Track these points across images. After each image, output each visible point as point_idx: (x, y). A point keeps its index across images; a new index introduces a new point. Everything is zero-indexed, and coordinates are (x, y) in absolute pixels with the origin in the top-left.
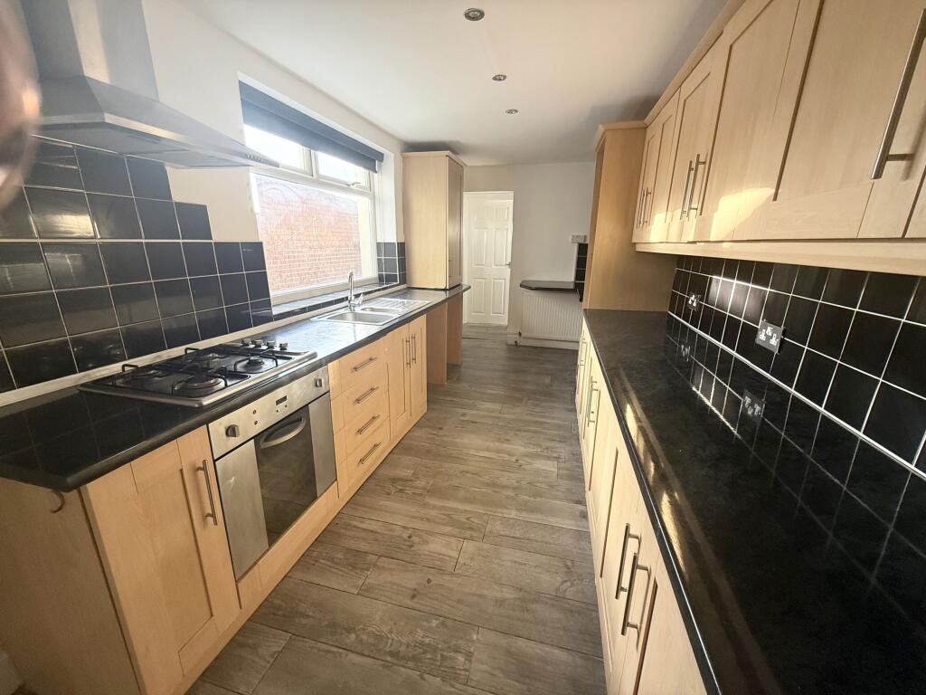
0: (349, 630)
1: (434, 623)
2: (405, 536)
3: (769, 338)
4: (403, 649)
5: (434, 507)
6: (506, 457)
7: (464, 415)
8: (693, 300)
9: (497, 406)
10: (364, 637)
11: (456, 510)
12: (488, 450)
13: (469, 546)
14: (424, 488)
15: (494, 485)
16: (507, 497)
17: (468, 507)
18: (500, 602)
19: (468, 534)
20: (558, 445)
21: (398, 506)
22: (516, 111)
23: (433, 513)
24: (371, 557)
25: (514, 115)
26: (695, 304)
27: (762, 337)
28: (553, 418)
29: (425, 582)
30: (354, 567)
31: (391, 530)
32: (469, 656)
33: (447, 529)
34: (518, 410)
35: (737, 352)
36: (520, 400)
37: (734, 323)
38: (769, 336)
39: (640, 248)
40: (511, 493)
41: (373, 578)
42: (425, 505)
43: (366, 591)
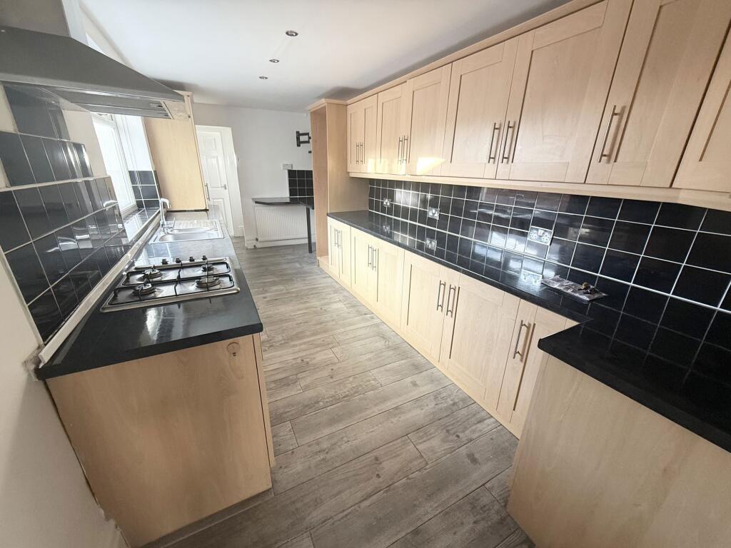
0: (318, 402)
1: (351, 379)
2: (299, 361)
3: (434, 214)
4: (347, 393)
5: (300, 344)
6: (315, 309)
7: (265, 298)
8: (387, 202)
9: (281, 287)
10: (327, 400)
11: (313, 340)
12: (299, 310)
13: (335, 350)
14: (283, 340)
15: (321, 323)
16: (333, 325)
17: (319, 337)
18: (370, 359)
19: (330, 346)
20: (333, 295)
21: (279, 353)
22: (266, 78)
23: (303, 346)
24: (291, 377)
25: (264, 80)
26: (388, 204)
27: (430, 214)
28: (320, 284)
29: (330, 371)
30: (288, 385)
31: (287, 364)
32: (375, 379)
33: (319, 349)
34: (296, 286)
35: (419, 222)
36: (291, 280)
37: (414, 211)
38: (433, 213)
39: (352, 175)
40: (334, 323)
41: (303, 383)
42: (294, 346)
43: (307, 388)
